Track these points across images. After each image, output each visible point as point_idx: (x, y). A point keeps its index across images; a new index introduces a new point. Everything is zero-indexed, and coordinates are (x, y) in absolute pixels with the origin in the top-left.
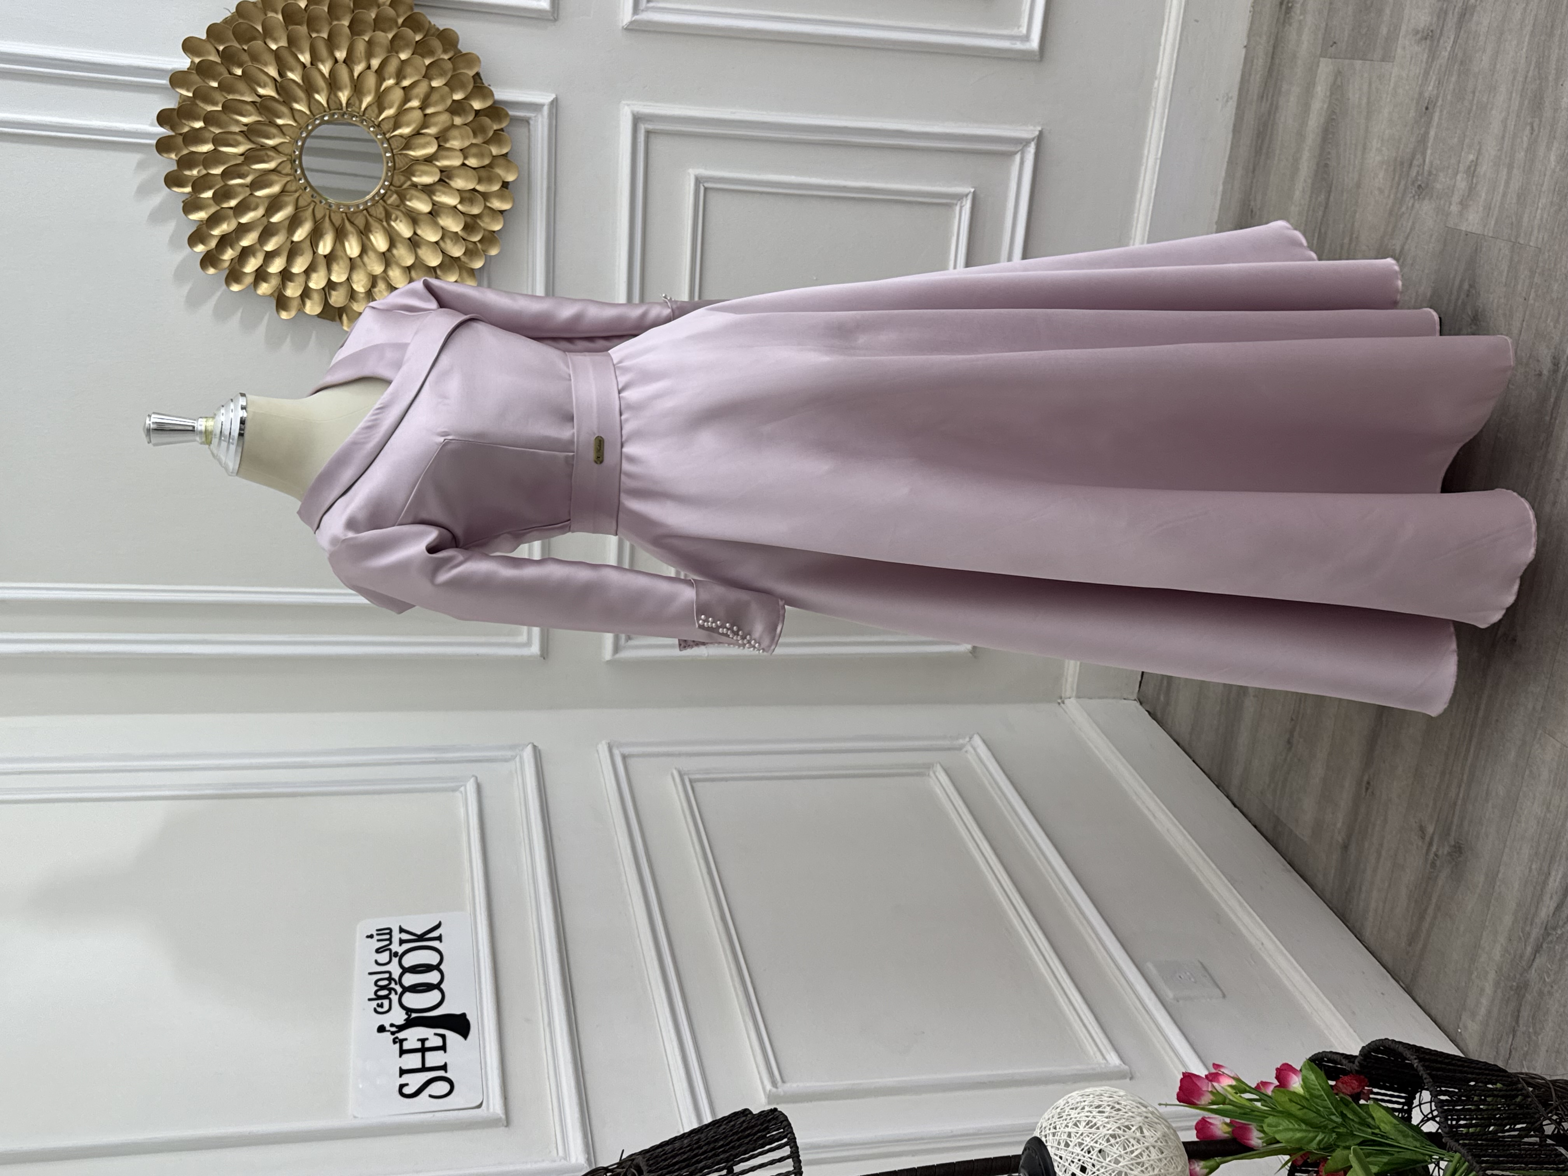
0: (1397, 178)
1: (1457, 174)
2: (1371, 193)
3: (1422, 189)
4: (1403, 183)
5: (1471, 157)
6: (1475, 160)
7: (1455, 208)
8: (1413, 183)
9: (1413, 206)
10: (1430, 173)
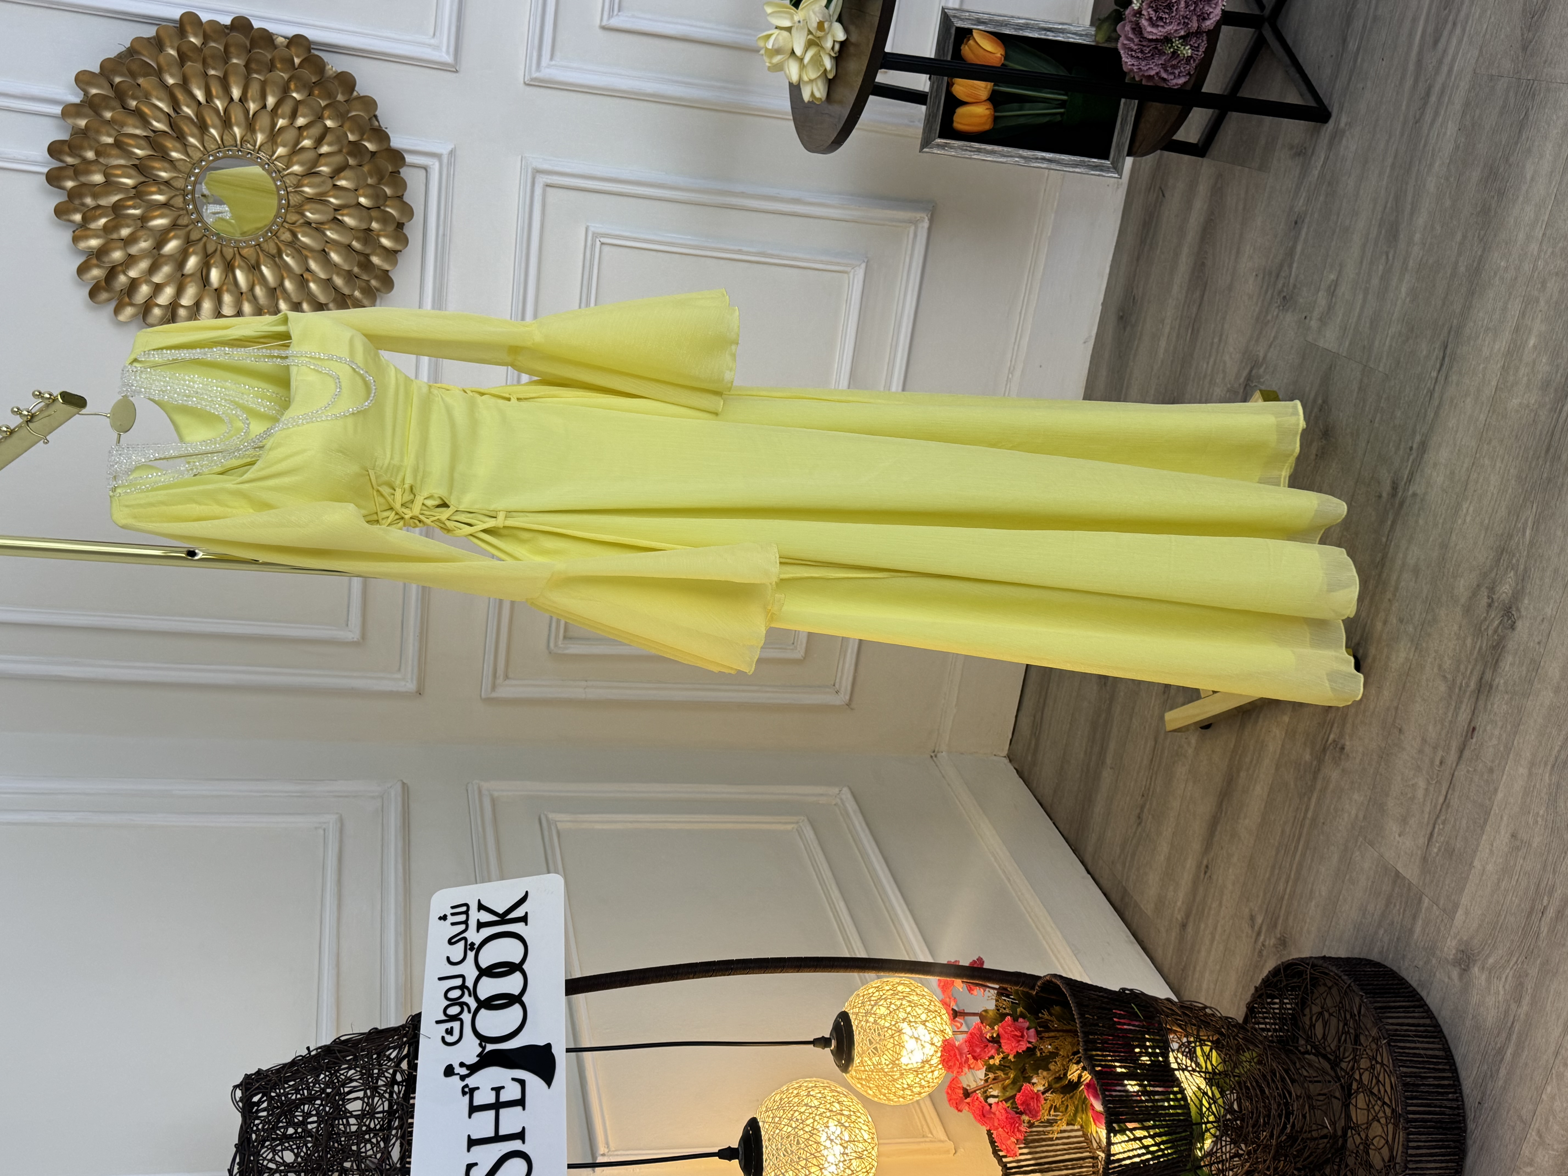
0: (1265, 287)
1: (1319, 291)
2: (1241, 298)
3: (1287, 300)
4: (1270, 293)
5: (1333, 277)
6: (1335, 280)
7: (1314, 324)
8: (1280, 292)
9: (1277, 315)
10: (1295, 286)
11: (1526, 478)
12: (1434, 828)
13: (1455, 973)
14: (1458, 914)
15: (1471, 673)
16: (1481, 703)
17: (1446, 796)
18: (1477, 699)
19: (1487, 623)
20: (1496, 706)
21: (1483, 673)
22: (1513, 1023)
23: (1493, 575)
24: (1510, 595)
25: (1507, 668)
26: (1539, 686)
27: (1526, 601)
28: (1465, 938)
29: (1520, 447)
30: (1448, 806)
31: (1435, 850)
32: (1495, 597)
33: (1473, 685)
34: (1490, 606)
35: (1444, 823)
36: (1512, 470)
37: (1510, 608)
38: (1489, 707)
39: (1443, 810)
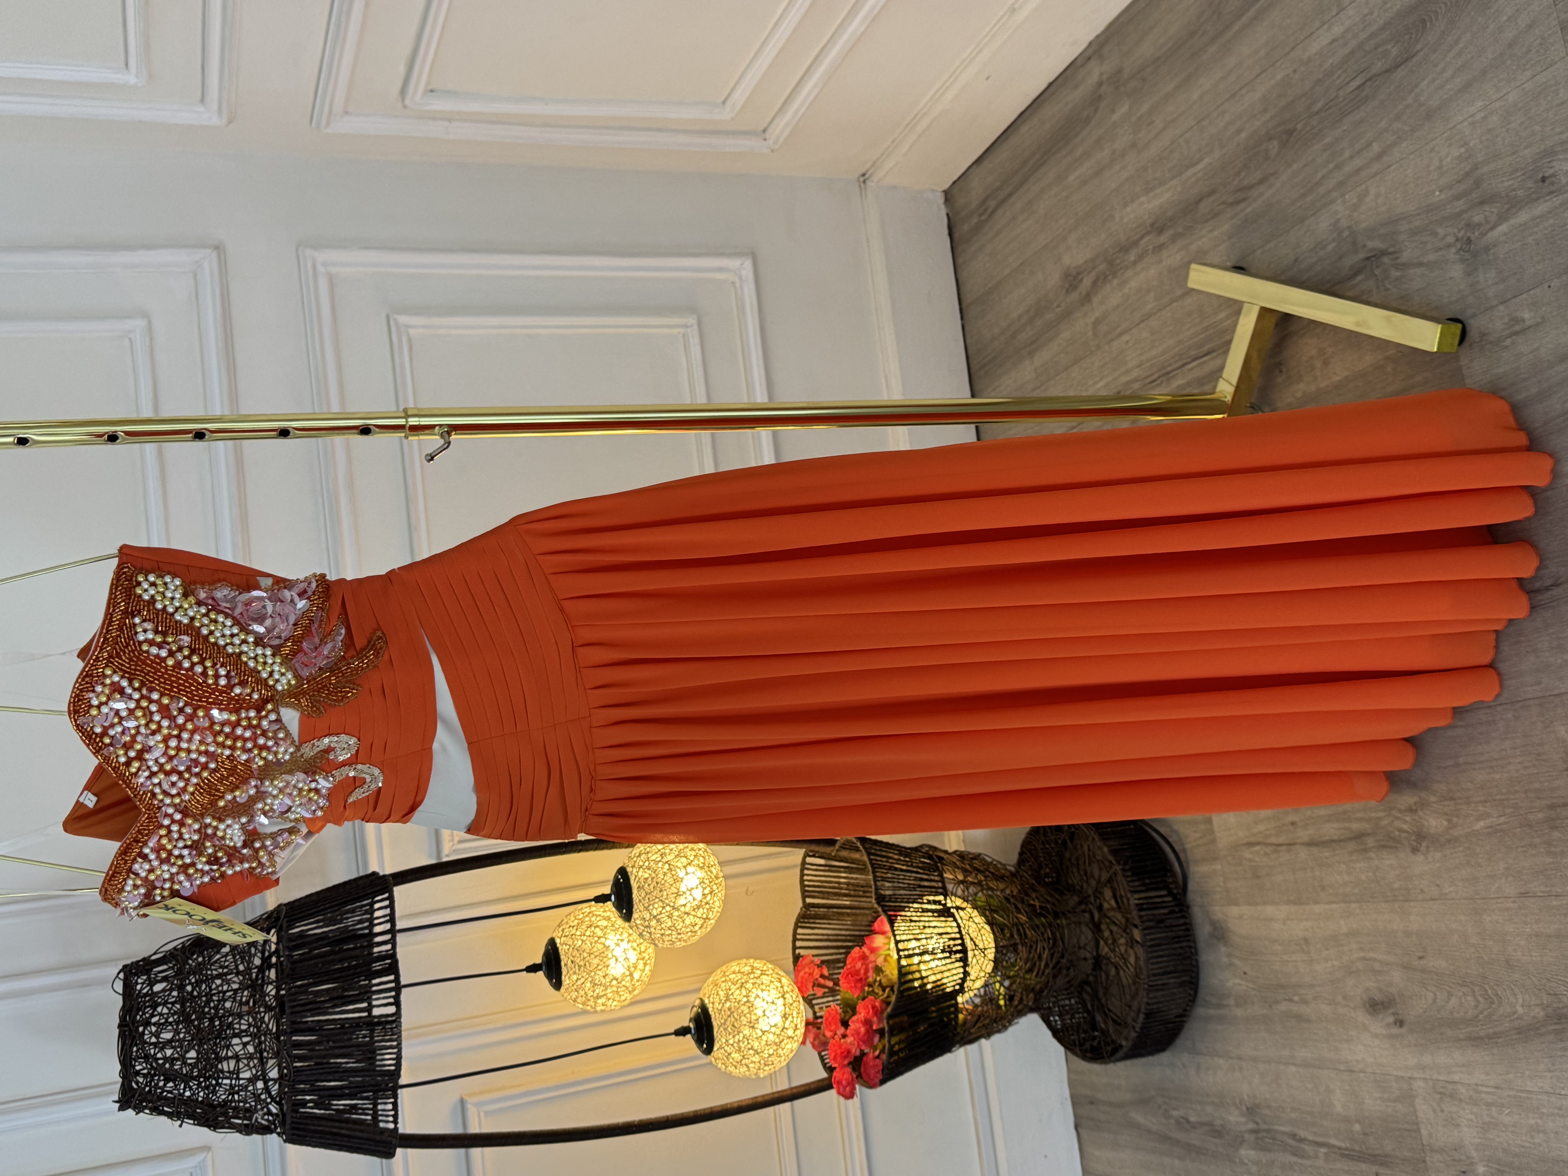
0: (1461, 188)
1: (1502, 303)
2: (1432, 150)
4: (1460, 205)
5: (1527, 316)
6: (1528, 323)
8: (1469, 225)
9: (1449, 246)
10: (1487, 249)
11: (1517, 792)
12: (1258, 844)
14: (1235, 908)
16: (1351, 846)
17: (1278, 845)
18: (1350, 839)
19: (1399, 815)
20: (1358, 865)
21: (1368, 835)
23: (1433, 798)
25: (1387, 862)
26: (1399, 910)
27: (1438, 855)
28: (1230, 926)
29: (1534, 766)
30: (1275, 852)
31: (1247, 855)
32: (1420, 813)
34: (1412, 810)
35: (1266, 854)
36: (1511, 768)
37: (1424, 837)
38: (1354, 857)
39: (1271, 848)
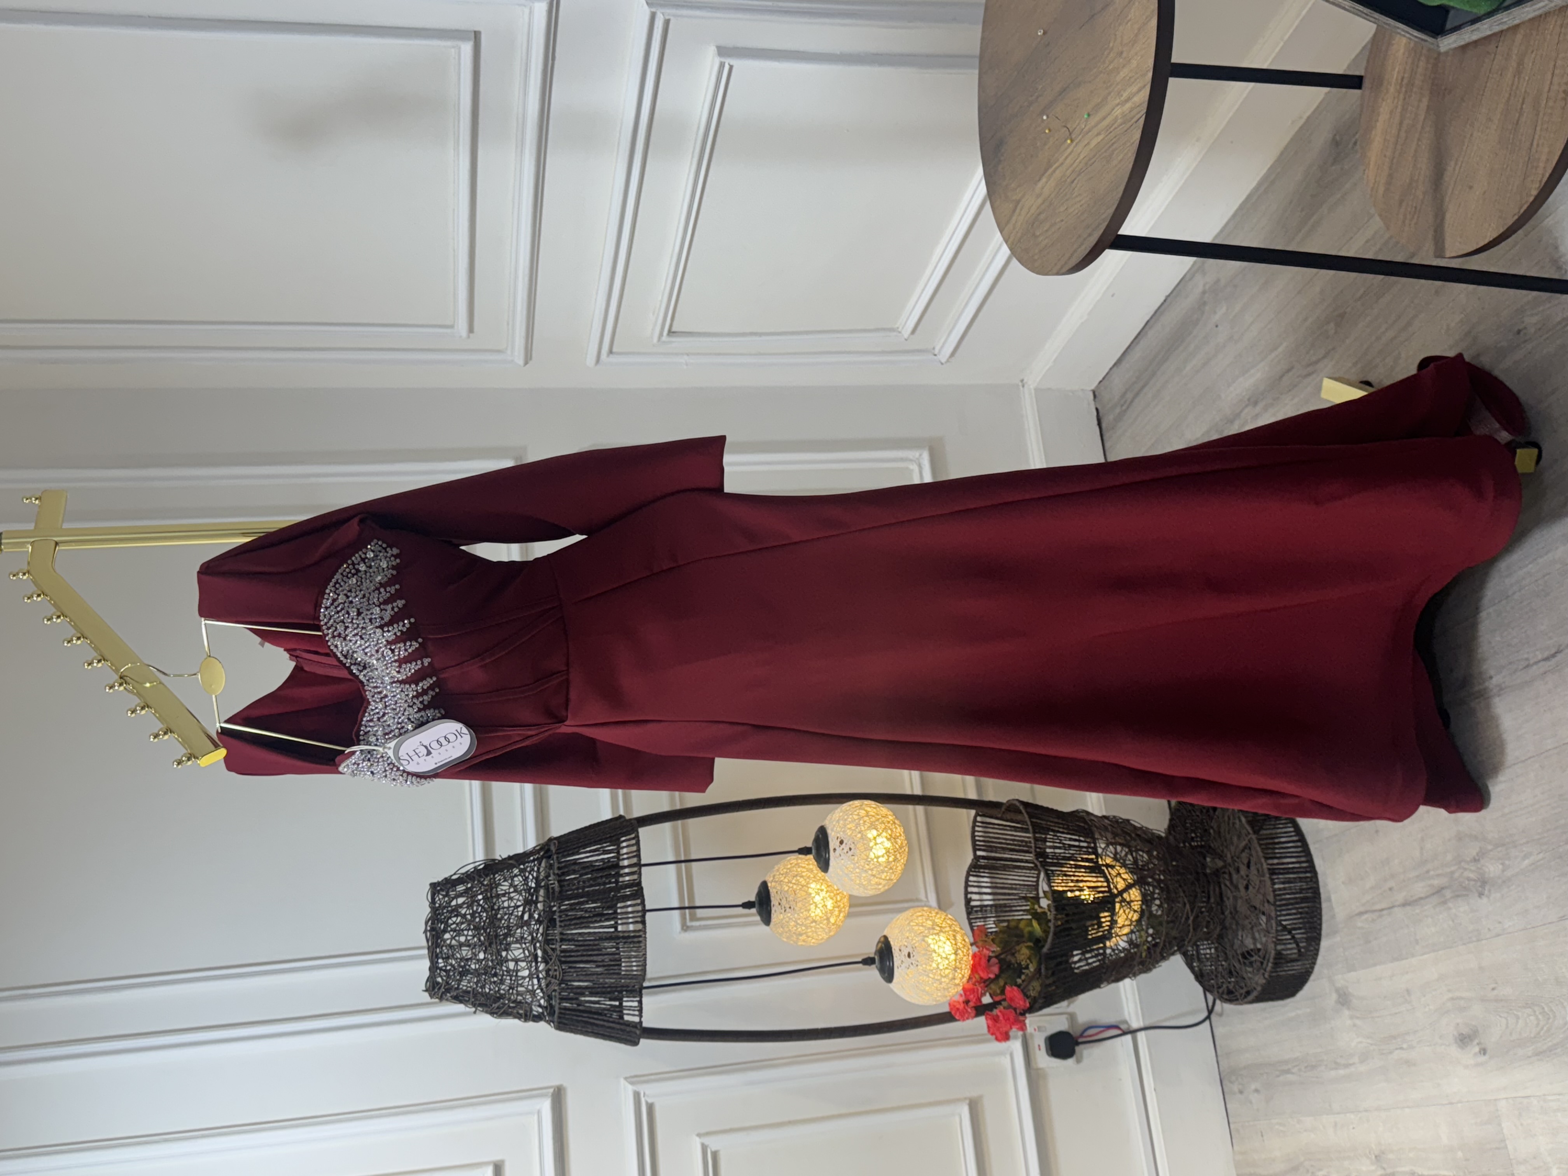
11: (1549, 830)
12: (1365, 913)
13: (1334, 996)
14: (1353, 974)
15: (1438, 875)
16: (1435, 900)
17: (1382, 910)
20: (1441, 916)
21: (1446, 888)
22: (1351, 1065)
23: (1490, 847)
24: (1491, 875)
25: (1462, 909)
26: (1473, 950)
28: (1350, 990)
29: (1559, 806)
30: (1381, 916)
31: (1360, 924)
32: (1482, 861)
33: (1436, 882)
34: (1475, 860)
35: (1372, 920)
36: (1543, 810)
38: (1437, 910)
39: (1377, 914)
